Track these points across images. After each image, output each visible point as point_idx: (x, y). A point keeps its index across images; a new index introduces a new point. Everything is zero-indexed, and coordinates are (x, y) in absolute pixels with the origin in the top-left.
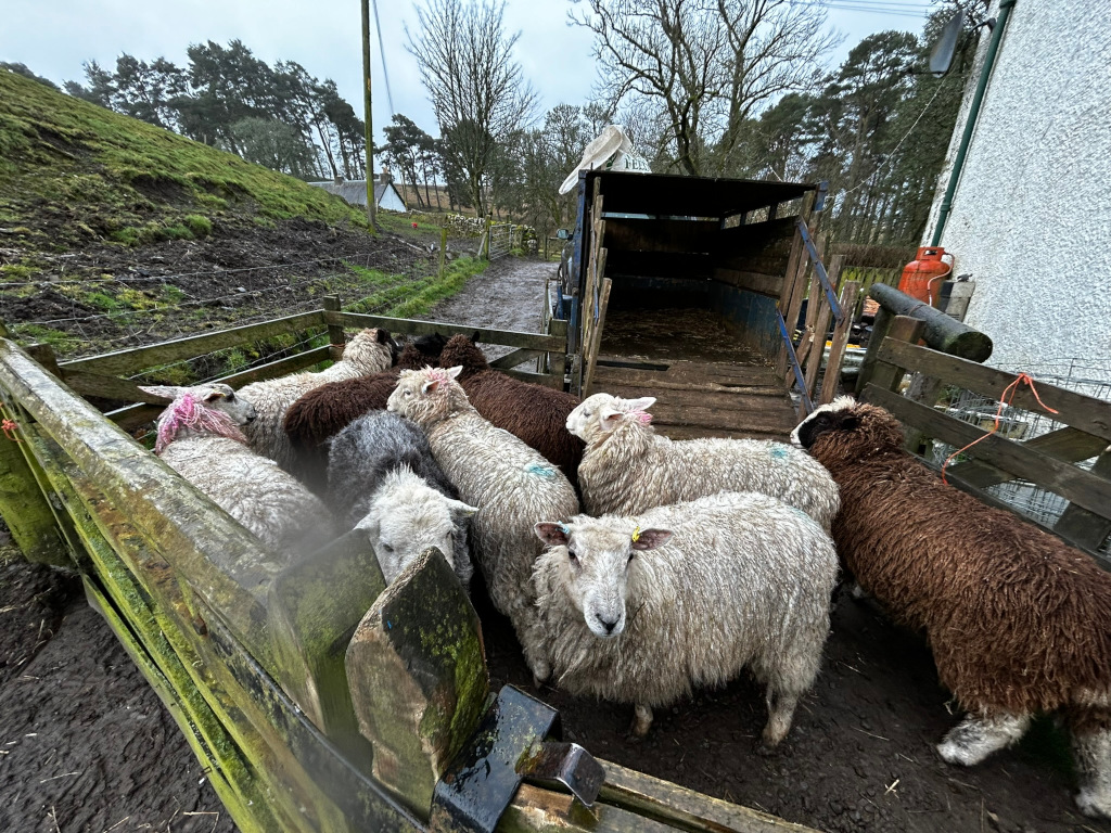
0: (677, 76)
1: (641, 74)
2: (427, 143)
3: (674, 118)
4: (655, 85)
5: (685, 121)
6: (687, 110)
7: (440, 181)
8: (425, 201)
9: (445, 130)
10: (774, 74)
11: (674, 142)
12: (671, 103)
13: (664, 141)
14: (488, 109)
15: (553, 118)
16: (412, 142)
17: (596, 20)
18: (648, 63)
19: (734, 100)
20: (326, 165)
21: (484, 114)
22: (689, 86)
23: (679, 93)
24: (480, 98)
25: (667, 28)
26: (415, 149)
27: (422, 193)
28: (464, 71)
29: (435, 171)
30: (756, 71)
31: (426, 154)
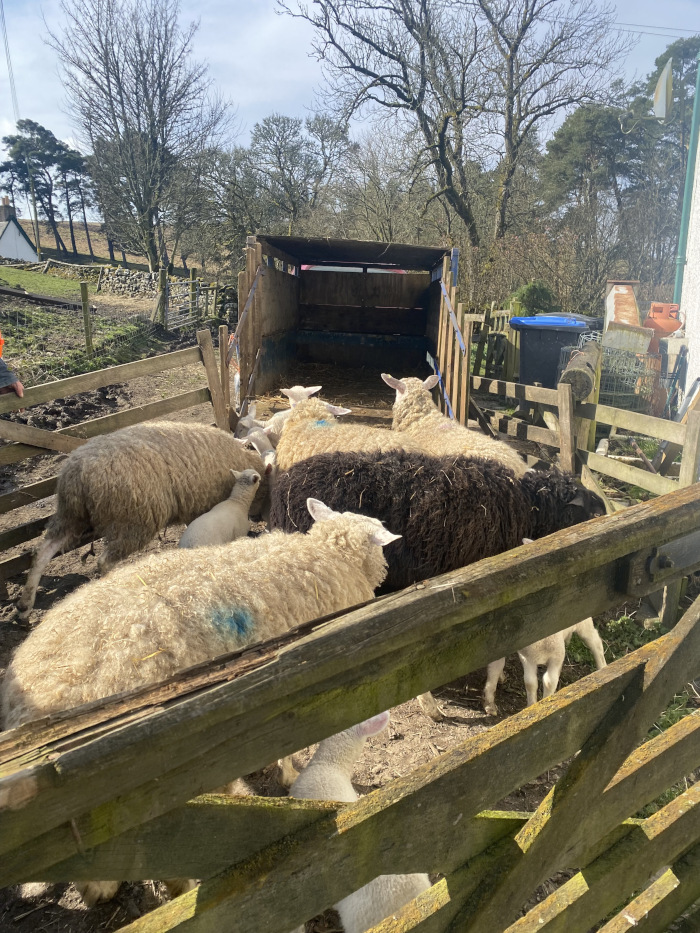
0: (428, 85)
1: (381, 81)
3: (429, 136)
4: (400, 95)
5: (444, 142)
6: (446, 127)
8: (69, 247)
12: (424, 121)
15: (263, 133)
16: (49, 161)
17: (315, 10)
18: (387, 67)
19: (510, 116)
21: (158, 128)
22: (448, 95)
23: (432, 106)
24: (151, 107)
27: (64, 233)
29: (85, 203)
31: (70, 178)
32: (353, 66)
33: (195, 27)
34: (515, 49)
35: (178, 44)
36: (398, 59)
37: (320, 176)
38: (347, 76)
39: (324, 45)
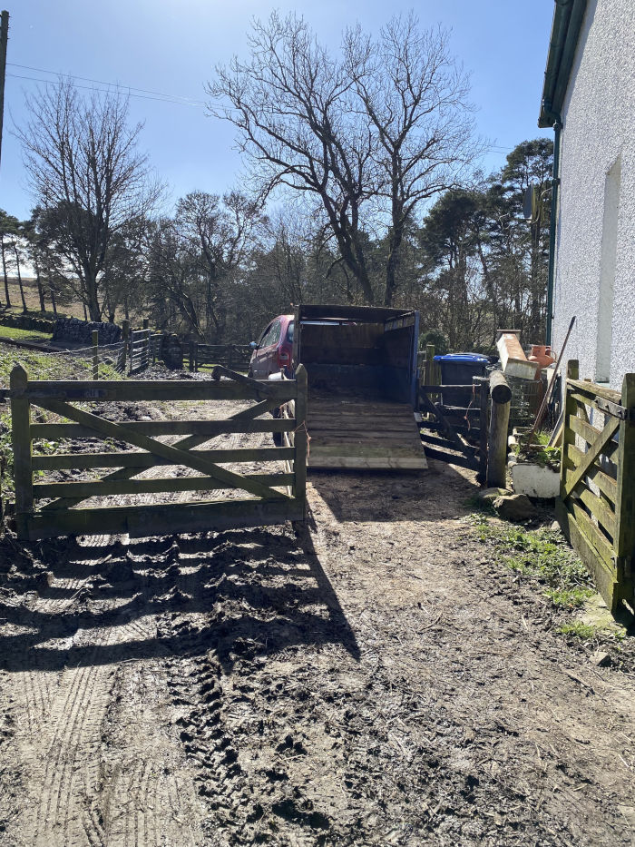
1: (292, 169)
3: (332, 214)
4: (308, 181)
5: (344, 218)
6: (345, 208)
10: (432, 176)
11: (334, 238)
12: (327, 199)
13: (321, 236)
15: (187, 205)
19: (394, 198)
23: (334, 190)
25: (315, 127)
32: (268, 157)
34: (397, 147)
36: (306, 153)
37: (234, 242)
38: (263, 165)
39: (244, 141)
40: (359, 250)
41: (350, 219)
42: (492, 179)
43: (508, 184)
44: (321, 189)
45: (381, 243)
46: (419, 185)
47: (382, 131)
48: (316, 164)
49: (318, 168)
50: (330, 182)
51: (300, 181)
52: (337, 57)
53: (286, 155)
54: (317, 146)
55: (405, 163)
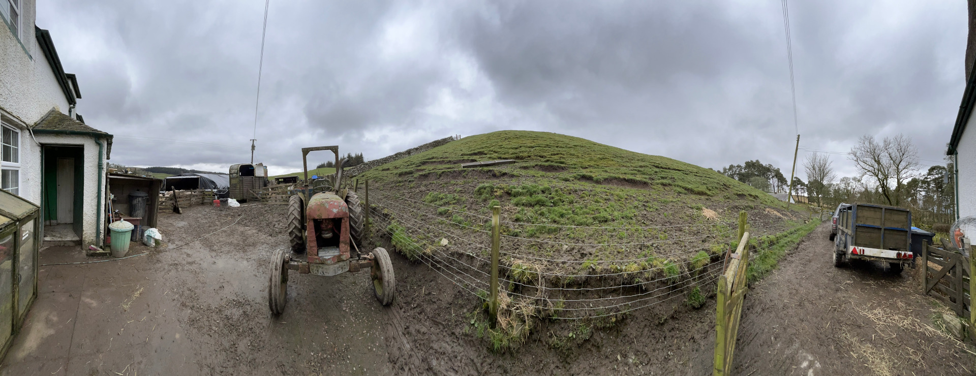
0: (880, 172)
1: (869, 171)
2: (803, 184)
3: (880, 182)
4: (873, 174)
5: (883, 183)
6: (884, 181)
7: (806, 195)
8: (800, 200)
9: (809, 182)
10: (908, 174)
11: (881, 189)
12: (879, 179)
13: (877, 189)
14: (823, 178)
15: (842, 180)
16: (798, 184)
17: (855, 159)
18: (871, 169)
19: (898, 179)
20: (773, 189)
21: (822, 179)
22: (884, 174)
23: (880, 176)
24: (821, 175)
25: (876, 161)
26: (799, 186)
27: (800, 198)
28: (817, 169)
29: (804, 192)
30: (903, 172)
31: (802, 187)
32: (863, 168)
33: (831, 162)
34: (898, 166)
35: (827, 165)
36: (873, 167)
37: (854, 189)
38: (861, 171)
39: (856, 165)
40: (888, 192)
41: (885, 184)
42: (924, 176)
43: (929, 177)
44: (877, 176)
45: (894, 190)
46: (904, 176)
47: (894, 162)
48: (876, 170)
49: (876, 171)
50: (879, 175)
51: (871, 174)
52: (882, 144)
53: (867, 167)
54: (876, 166)
55: (900, 170)
